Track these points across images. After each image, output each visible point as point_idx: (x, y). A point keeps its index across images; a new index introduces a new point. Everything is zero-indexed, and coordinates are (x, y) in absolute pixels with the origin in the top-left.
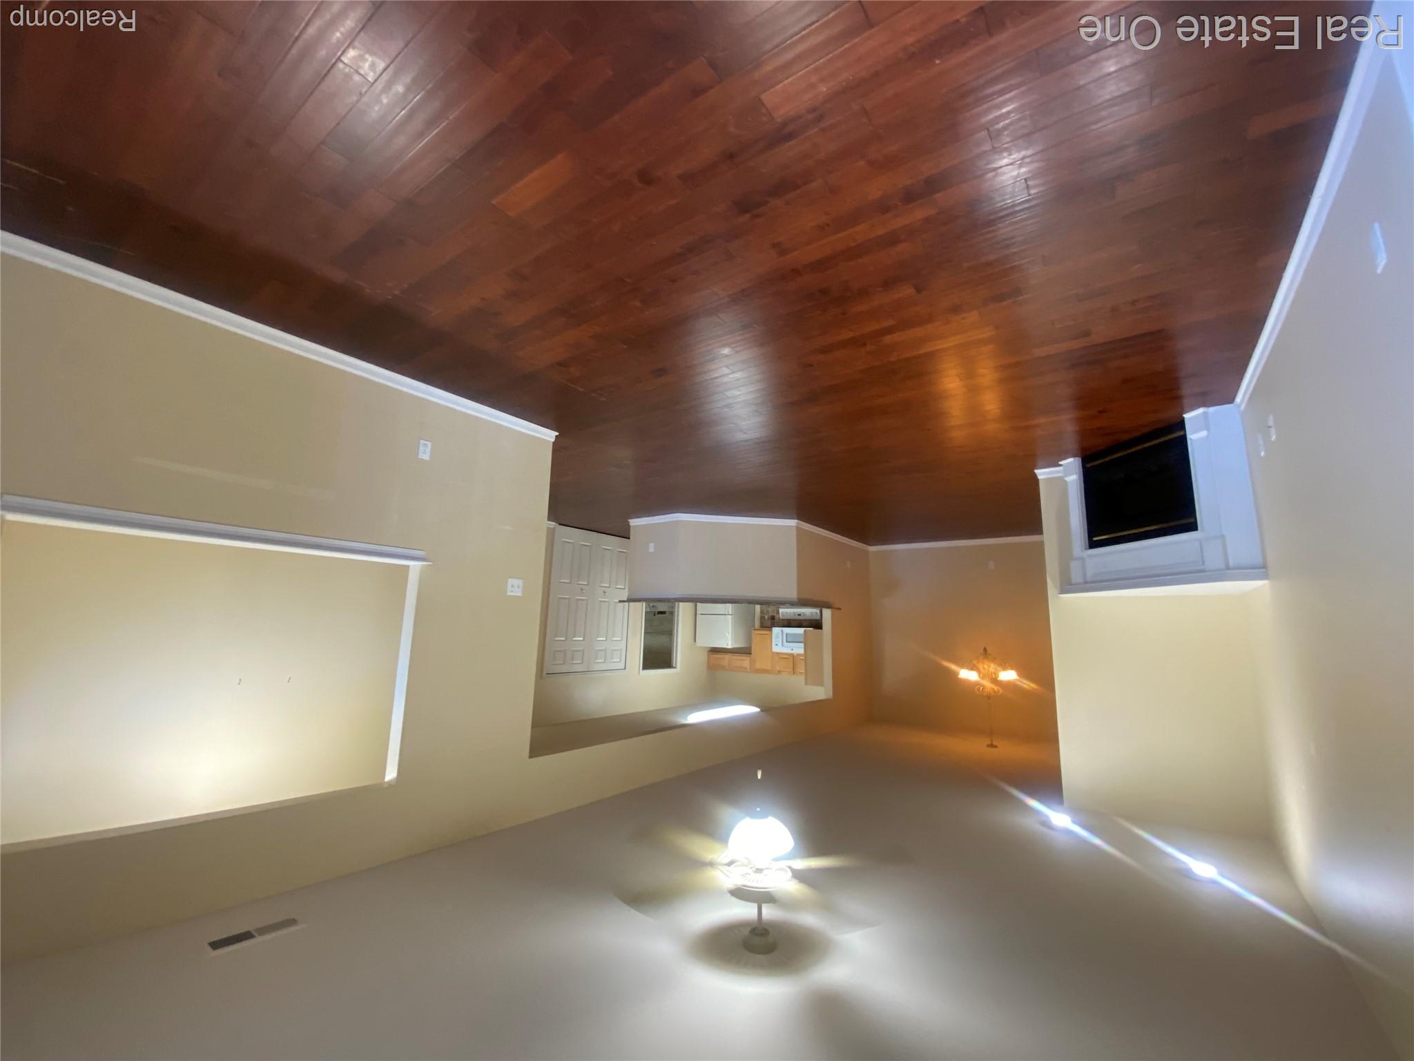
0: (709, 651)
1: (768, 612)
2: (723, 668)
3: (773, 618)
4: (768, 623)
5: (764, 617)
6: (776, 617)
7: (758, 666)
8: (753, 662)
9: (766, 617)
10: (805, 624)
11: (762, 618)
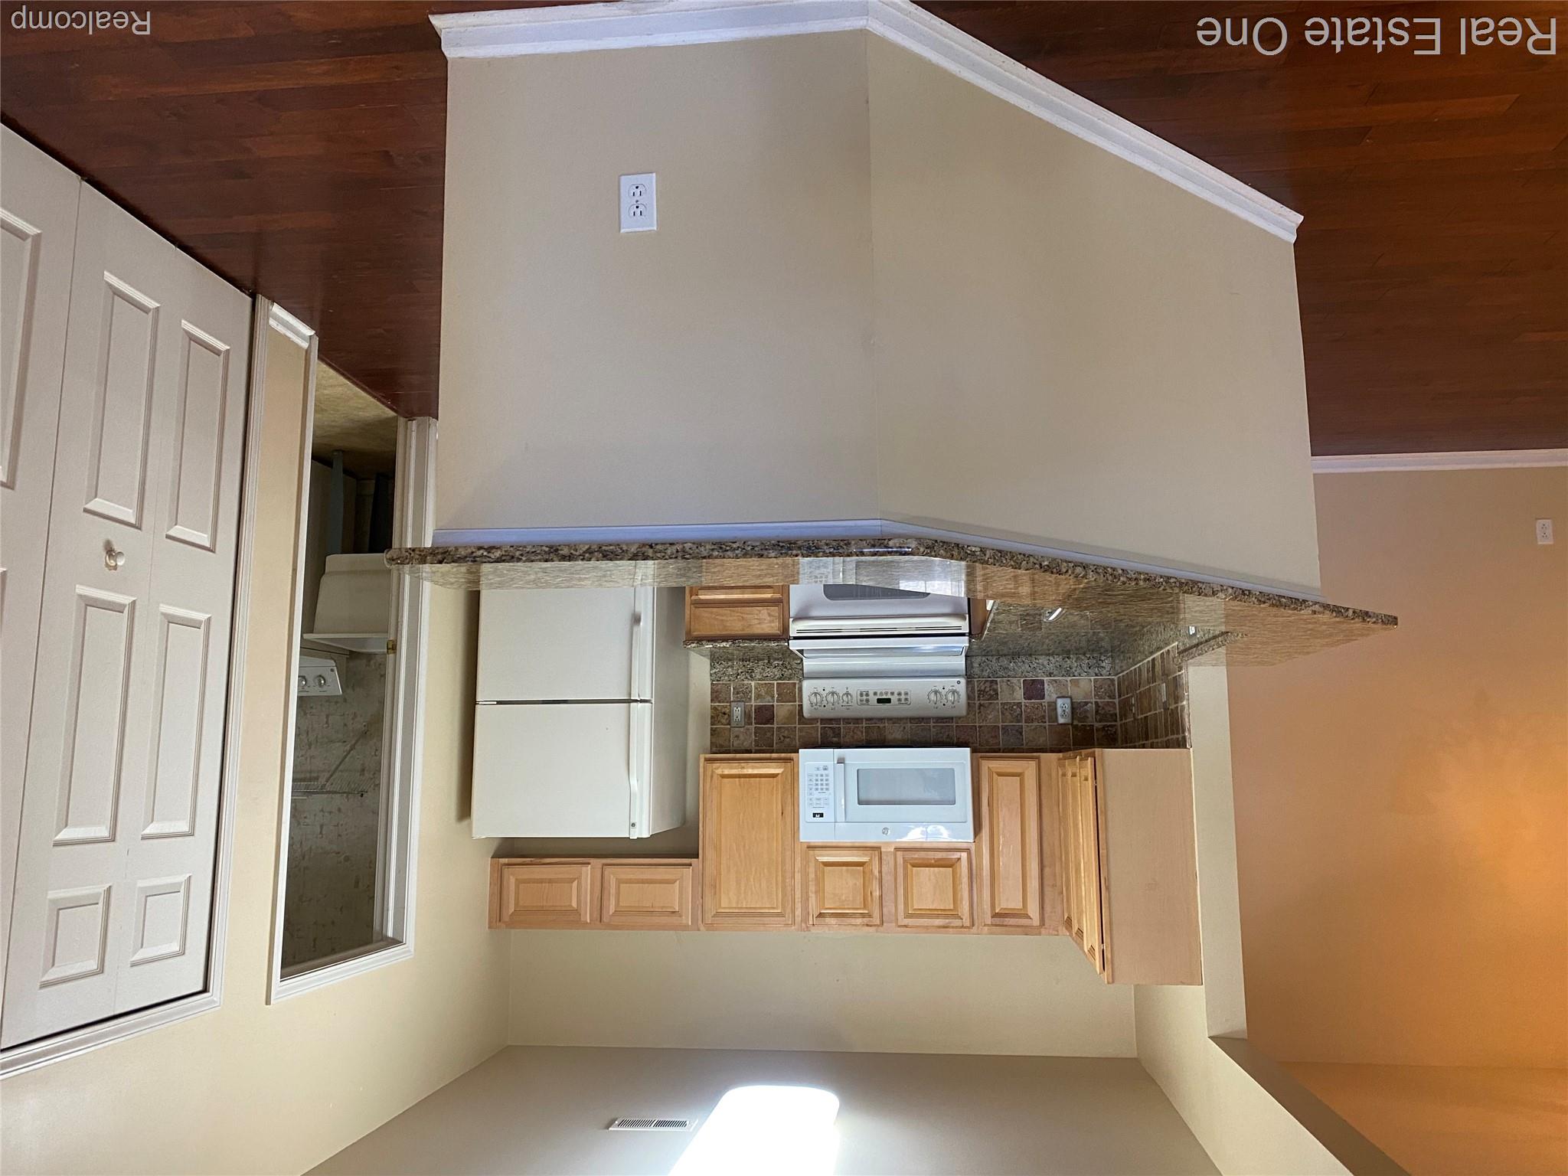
0: (496, 855)
1: (743, 695)
2: (569, 918)
3: (765, 715)
4: (747, 736)
5: (728, 715)
6: (782, 710)
7: (728, 900)
8: (704, 887)
9: (737, 712)
10: (897, 734)
11: (718, 717)
